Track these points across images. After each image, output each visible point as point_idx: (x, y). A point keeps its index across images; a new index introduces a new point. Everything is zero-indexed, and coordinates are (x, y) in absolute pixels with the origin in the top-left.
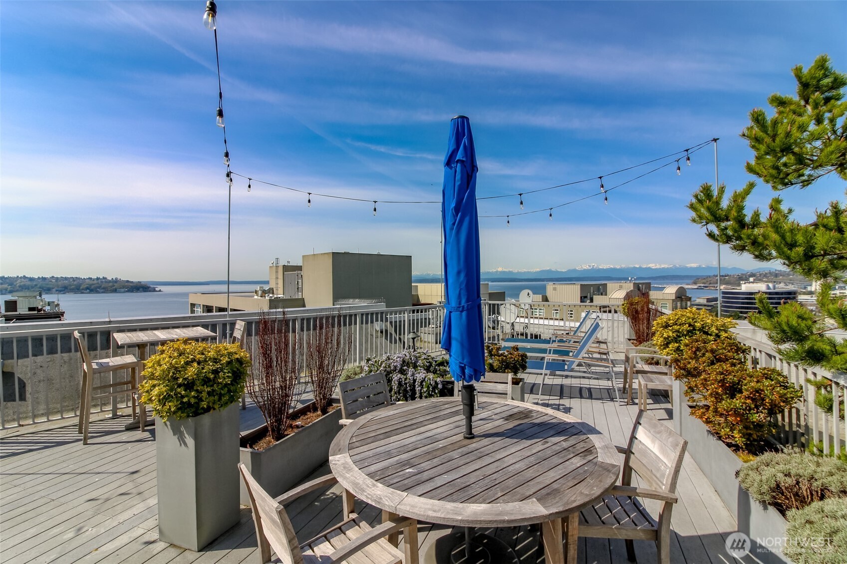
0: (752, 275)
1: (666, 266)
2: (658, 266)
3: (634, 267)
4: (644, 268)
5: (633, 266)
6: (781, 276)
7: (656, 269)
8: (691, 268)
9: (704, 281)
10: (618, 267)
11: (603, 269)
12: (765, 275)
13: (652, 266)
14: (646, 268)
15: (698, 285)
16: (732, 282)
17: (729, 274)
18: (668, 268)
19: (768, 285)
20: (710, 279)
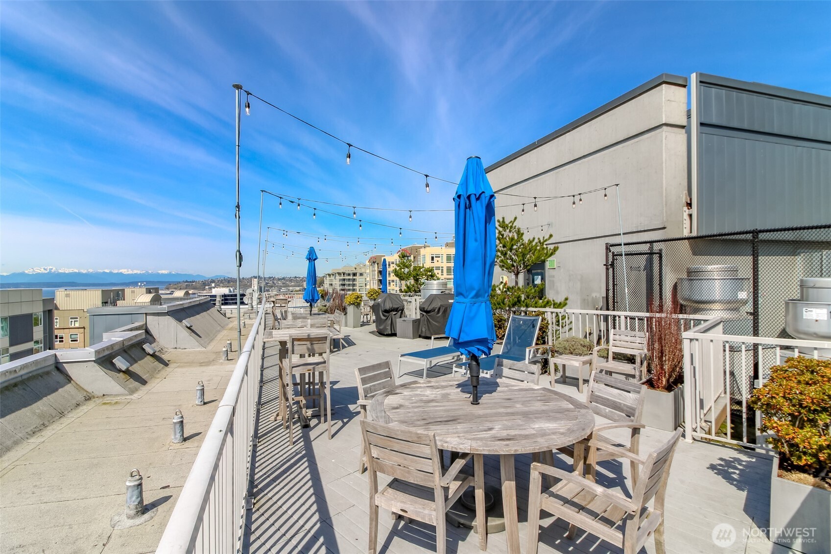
0: (213, 281)
1: (139, 272)
2: (130, 272)
3: (104, 272)
4: (115, 273)
5: (102, 271)
6: (232, 282)
7: (128, 274)
8: (162, 274)
9: (175, 286)
10: (84, 272)
11: (65, 273)
12: (221, 282)
13: (124, 271)
14: (117, 273)
15: (170, 290)
16: (198, 287)
17: (195, 280)
18: (140, 273)
19: (230, 289)
20: (180, 285)
